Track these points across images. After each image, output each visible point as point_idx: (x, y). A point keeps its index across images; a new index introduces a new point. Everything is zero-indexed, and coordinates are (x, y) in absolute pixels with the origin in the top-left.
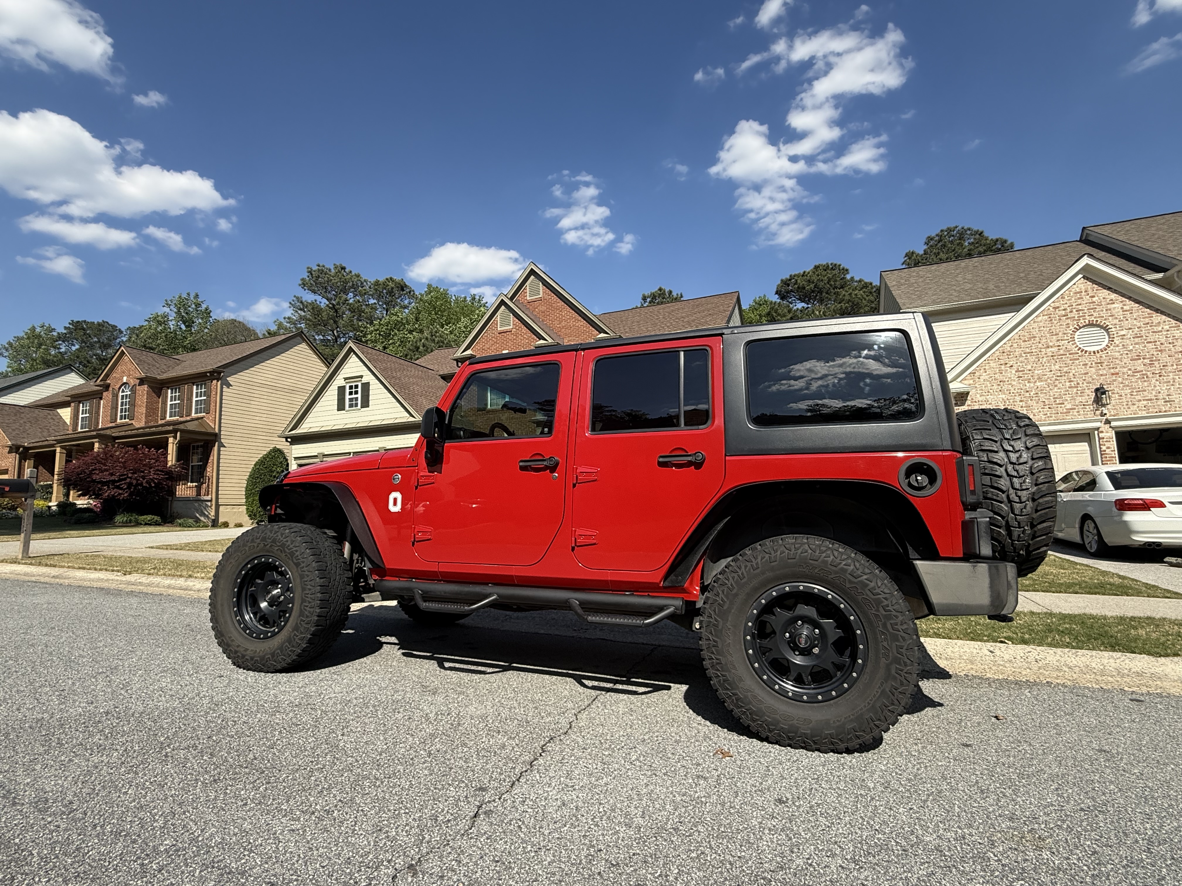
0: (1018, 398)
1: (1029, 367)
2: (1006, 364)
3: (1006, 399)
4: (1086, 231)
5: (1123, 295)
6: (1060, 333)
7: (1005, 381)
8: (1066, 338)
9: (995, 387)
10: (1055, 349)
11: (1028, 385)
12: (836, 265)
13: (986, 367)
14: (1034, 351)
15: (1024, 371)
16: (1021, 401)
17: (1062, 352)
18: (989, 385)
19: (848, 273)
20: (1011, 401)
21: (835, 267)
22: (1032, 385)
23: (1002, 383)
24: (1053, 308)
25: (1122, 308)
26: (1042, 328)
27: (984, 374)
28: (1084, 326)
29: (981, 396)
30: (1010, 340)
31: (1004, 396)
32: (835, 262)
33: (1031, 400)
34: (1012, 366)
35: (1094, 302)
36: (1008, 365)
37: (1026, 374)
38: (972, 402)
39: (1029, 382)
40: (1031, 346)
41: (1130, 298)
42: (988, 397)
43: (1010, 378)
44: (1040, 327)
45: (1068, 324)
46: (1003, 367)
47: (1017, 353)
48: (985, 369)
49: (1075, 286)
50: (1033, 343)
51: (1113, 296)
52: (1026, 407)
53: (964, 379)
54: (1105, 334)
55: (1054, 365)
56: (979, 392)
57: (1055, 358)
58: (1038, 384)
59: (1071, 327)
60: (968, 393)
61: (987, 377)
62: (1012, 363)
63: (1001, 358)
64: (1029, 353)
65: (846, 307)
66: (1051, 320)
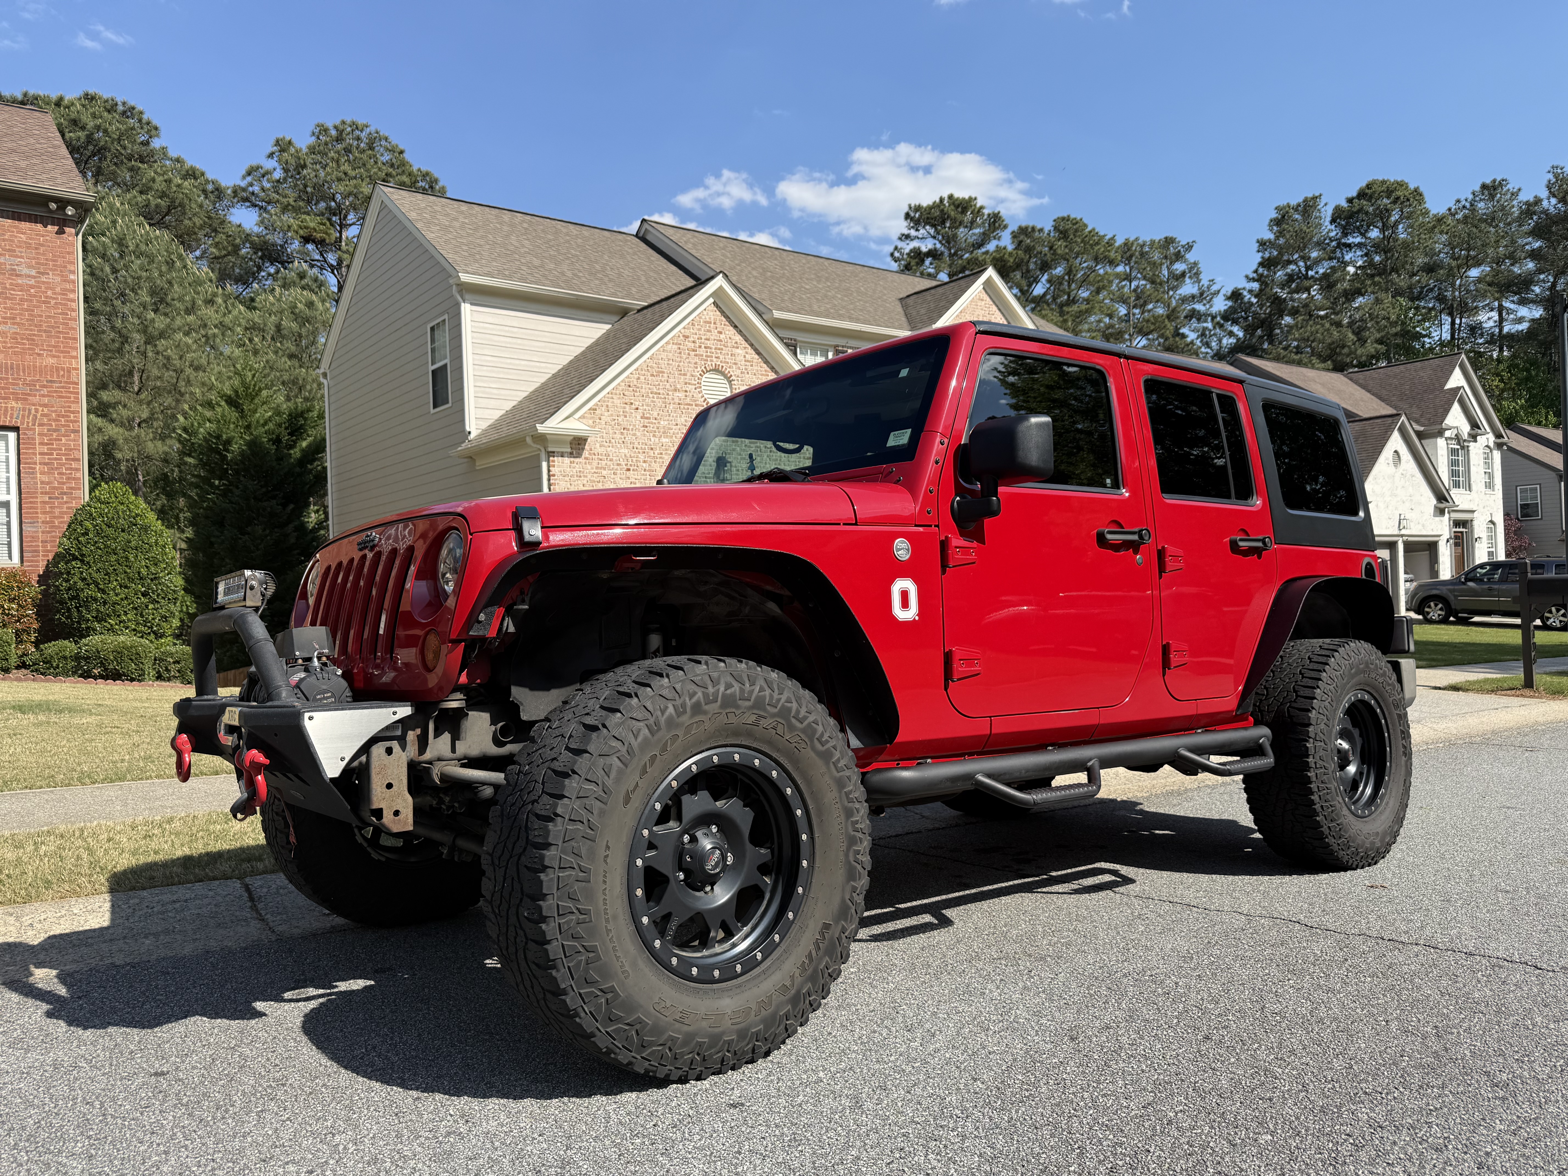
0: (642, 457)
1: (655, 414)
2: (632, 404)
3: (628, 455)
4: (646, 226)
5: (747, 340)
6: (689, 374)
7: (628, 430)
8: (693, 382)
9: (618, 436)
10: (681, 395)
11: (653, 439)
12: (133, 108)
13: (609, 404)
14: (661, 391)
15: (649, 418)
16: (645, 462)
17: (688, 400)
18: (611, 432)
19: (158, 136)
20: (634, 459)
21: (129, 112)
22: (657, 440)
23: (625, 431)
24: (684, 336)
25: (745, 357)
26: (671, 362)
27: (606, 414)
28: (710, 370)
29: (600, 446)
30: (637, 369)
31: (626, 451)
32: (132, 103)
33: (655, 462)
34: (637, 409)
35: (721, 341)
36: (633, 406)
37: (652, 423)
38: (590, 454)
39: (654, 436)
40: (659, 385)
41: (752, 345)
42: (609, 449)
43: (635, 426)
44: (669, 360)
45: (696, 363)
46: (627, 407)
47: (643, 390)
48: (607, 406)
49: (705, 313)
50: (661, 381)
51: (738, 338)
52: (650, 471)
53: (583, 417)
54: (728, 386)
55: (680, 417)
56: (599, 439)
57: (682, 407)
58: (664, 440)
59: (699, 369)
60: (586, 440)
61: (609, 419)
62: (637, 403)
63: (626, 393)
64: (656, 393)
65: (157, 206)
66: (680, 353)
